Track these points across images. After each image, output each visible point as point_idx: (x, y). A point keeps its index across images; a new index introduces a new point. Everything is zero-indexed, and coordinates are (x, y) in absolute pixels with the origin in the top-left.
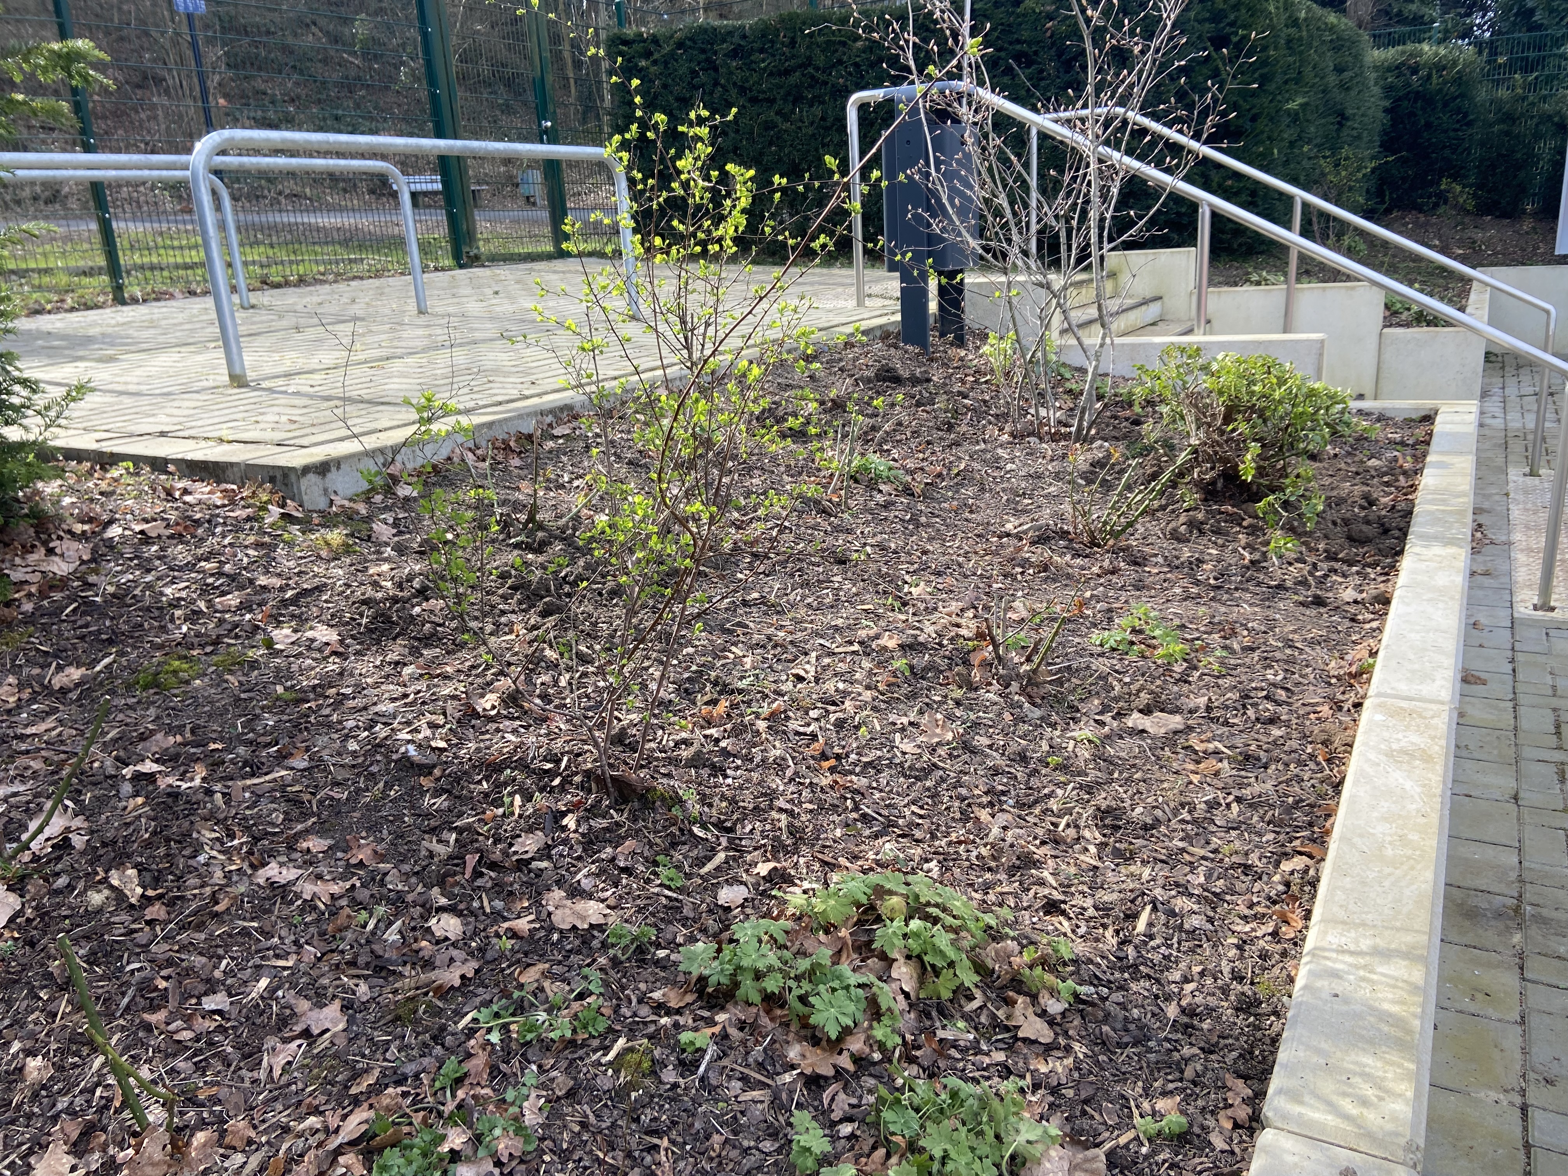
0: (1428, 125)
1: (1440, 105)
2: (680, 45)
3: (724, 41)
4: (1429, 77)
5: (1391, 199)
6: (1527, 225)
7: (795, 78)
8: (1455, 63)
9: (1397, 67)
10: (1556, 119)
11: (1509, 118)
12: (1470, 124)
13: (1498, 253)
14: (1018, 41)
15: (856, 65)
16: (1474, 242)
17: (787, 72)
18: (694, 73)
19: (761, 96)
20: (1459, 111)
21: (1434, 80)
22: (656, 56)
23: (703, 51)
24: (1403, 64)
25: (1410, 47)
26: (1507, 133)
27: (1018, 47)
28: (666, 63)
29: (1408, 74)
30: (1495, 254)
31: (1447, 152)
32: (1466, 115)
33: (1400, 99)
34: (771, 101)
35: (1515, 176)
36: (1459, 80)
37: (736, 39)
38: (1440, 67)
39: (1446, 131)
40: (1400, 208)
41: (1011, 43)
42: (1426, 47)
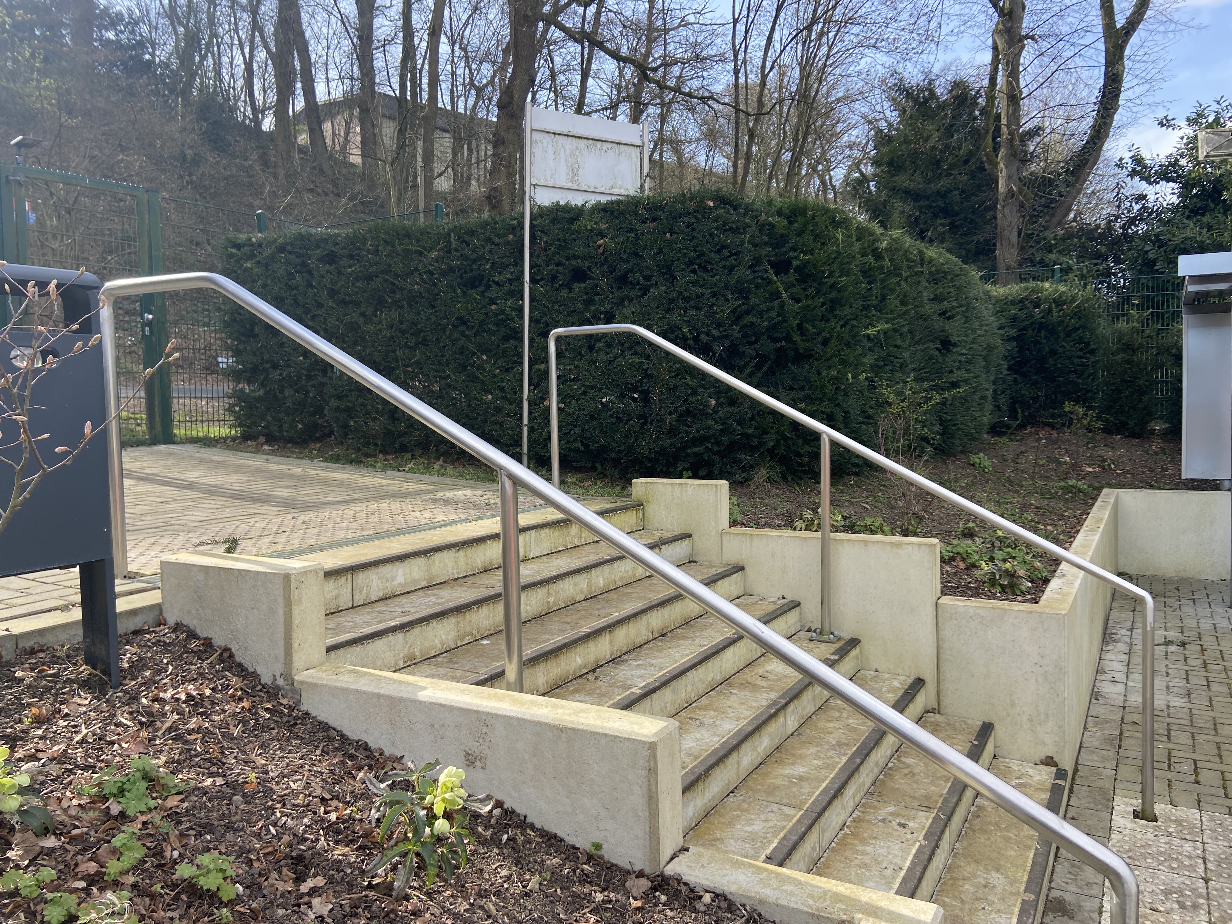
0: (1053, 352)
1: (1062, 335)
2: (282, 249)
3: (318, 247)
4: (1050, 310)
5: (1024, 416)
6: (1156, 445)
7: (377, 283)
8: (1074, 299)
9: (1021, 301)
10: (1174, 351)
11: (1129, 348)
12: (1092, 352)
13: (1128, 473)
14: (575, 257)
15: (431, 273)
16: (1104, 461)
17: (370, 278)
18: (291, 276)
19: (347, 299)
20: (1081, 340)
21: (1055, 314)
22: (260, 258)
23: (299, 256)
24: (1026, 298)
25: (1032, 284)
26: (1128, 362)
27: (573, 262)
28: (267, 265)
29: (1031, 307)
30: (1125, 473)
31: (1072, 377)
32: (1088, 344)
33: (1025, 328)
34: (358, 304)
35: (1140, 400)
36: (1078, 313)
37: (330, 247)
38: (1059, 302)
39: (1070, 358)
40: (1033, 424)
41: (567, 258)
42: (1047, 285)
